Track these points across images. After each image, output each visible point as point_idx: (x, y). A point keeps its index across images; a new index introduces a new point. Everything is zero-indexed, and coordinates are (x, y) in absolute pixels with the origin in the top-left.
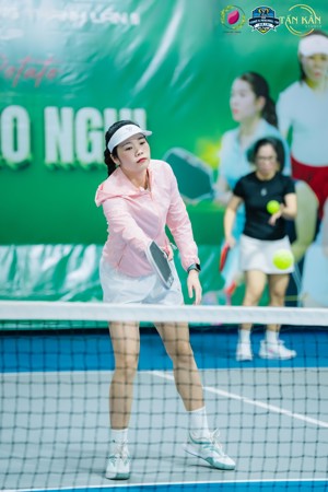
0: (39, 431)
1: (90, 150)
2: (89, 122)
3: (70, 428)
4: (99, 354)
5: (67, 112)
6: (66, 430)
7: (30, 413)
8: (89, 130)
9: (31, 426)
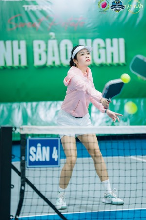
0: (82, 185)
1: (99, 57)
2: (99, 45)
3: (95, 184)
4: (106, 149)
5: (89, 41)
6: (94, 185)
7: (77, 177)
8: (99, 49)
9: (78, 183)
